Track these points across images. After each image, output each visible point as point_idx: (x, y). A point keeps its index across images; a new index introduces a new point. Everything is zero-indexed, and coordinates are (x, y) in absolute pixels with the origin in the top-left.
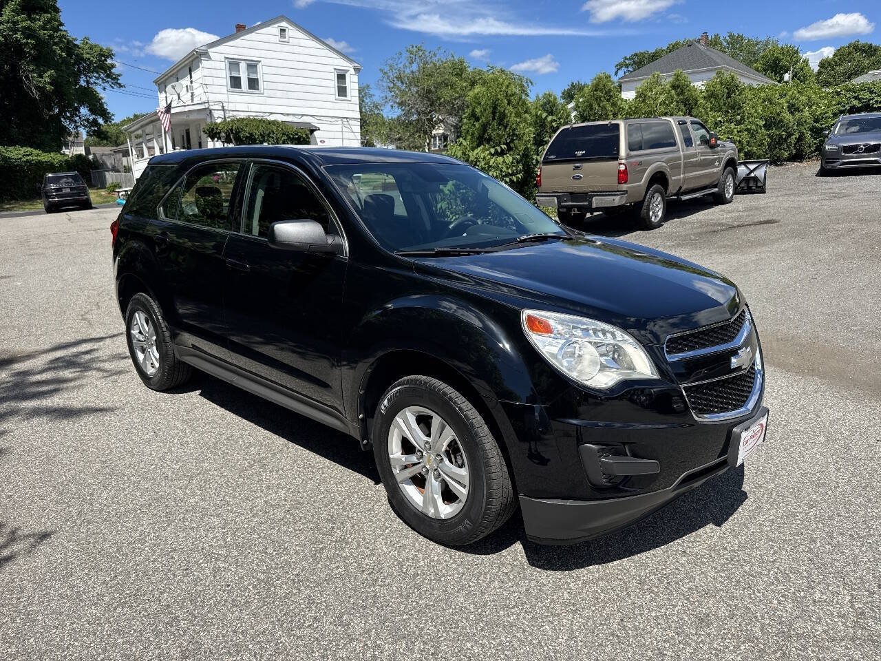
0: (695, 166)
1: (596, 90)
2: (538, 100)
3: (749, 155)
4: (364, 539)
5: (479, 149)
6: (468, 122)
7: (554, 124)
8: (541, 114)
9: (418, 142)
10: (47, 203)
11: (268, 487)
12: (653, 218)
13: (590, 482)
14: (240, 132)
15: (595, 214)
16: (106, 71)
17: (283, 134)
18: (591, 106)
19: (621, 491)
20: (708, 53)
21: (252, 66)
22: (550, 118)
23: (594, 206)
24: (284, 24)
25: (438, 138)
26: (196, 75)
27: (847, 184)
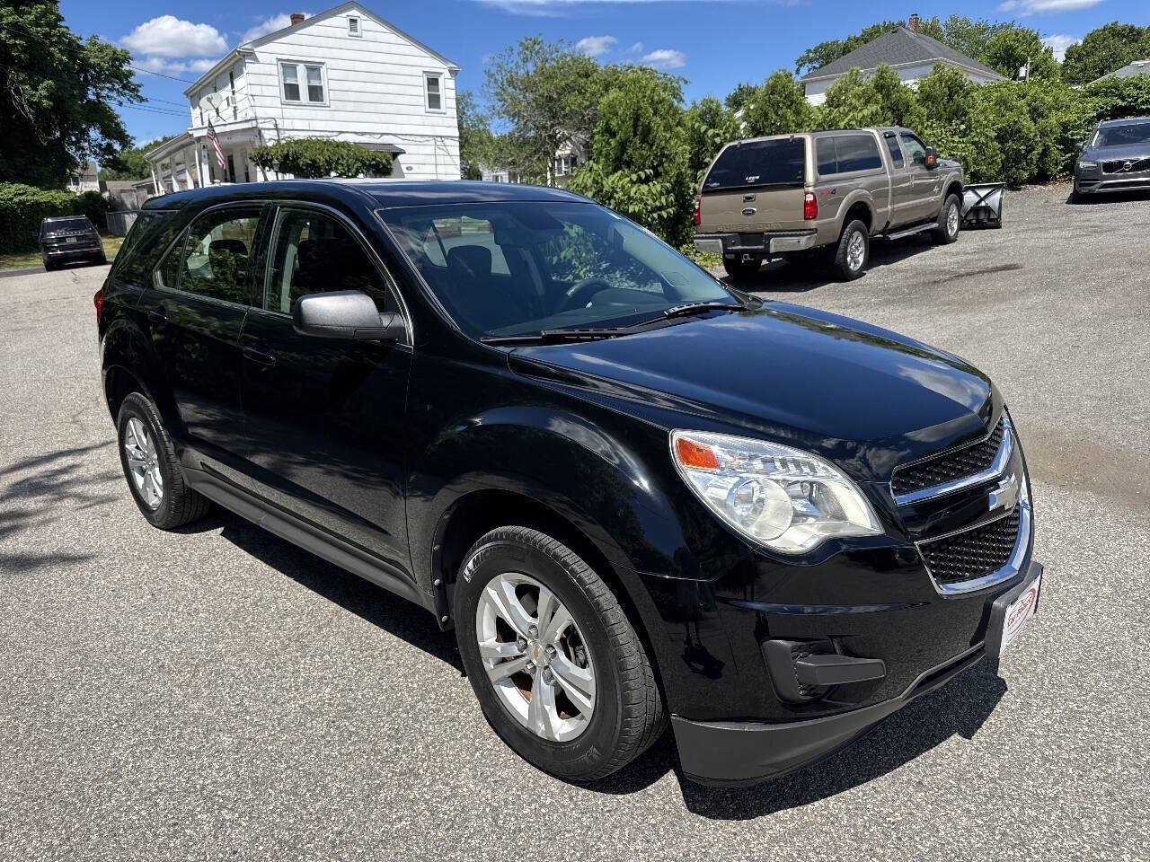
0: (907, 193)
1: (772, 93)
2: (695, 107)
3: (976, 177)
4: (442, 769)
5: (616, 175)
6: (601, 138)
7: (718, 140)
8: (700, 127)
9: (537, 167)
10: (46, 258)
11: (306, 683)
12: (852, 264)
13: (780, 696)
14: (298, 158)
15: (773, 260)
16: (121, 81)
17: (356, 159)
18: (766, 114)
19: (826, 706)
20: (919, 41)
21: (314, 69)
22: (711, 132)
23: (772, 250)
24: (354, 13)
25: (563, 161)
26: (239, 82)
27: (1110, 213)
